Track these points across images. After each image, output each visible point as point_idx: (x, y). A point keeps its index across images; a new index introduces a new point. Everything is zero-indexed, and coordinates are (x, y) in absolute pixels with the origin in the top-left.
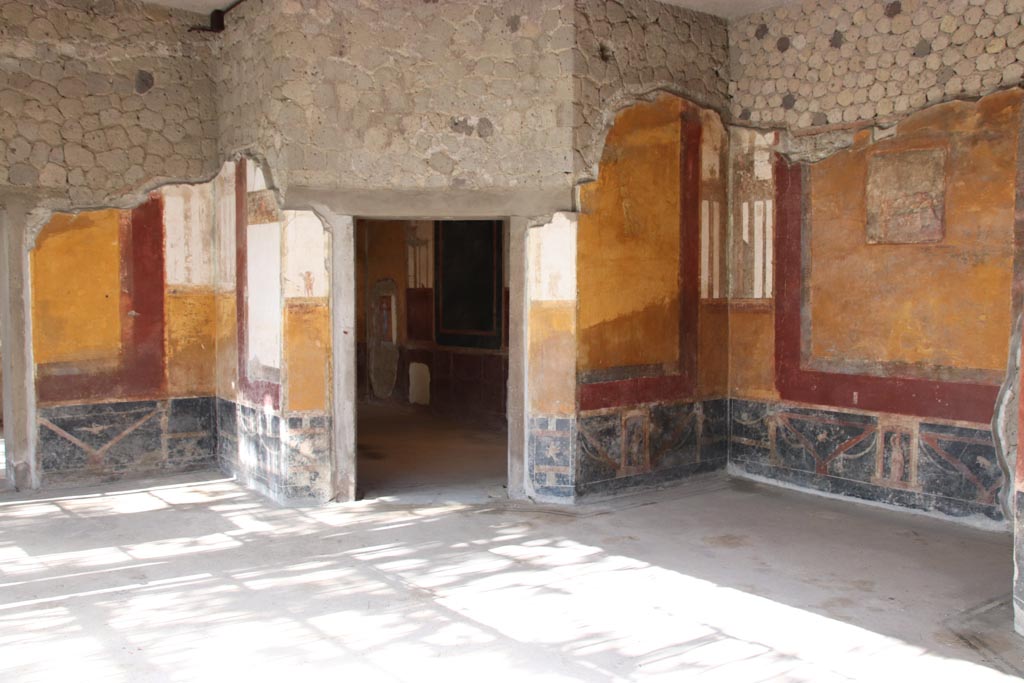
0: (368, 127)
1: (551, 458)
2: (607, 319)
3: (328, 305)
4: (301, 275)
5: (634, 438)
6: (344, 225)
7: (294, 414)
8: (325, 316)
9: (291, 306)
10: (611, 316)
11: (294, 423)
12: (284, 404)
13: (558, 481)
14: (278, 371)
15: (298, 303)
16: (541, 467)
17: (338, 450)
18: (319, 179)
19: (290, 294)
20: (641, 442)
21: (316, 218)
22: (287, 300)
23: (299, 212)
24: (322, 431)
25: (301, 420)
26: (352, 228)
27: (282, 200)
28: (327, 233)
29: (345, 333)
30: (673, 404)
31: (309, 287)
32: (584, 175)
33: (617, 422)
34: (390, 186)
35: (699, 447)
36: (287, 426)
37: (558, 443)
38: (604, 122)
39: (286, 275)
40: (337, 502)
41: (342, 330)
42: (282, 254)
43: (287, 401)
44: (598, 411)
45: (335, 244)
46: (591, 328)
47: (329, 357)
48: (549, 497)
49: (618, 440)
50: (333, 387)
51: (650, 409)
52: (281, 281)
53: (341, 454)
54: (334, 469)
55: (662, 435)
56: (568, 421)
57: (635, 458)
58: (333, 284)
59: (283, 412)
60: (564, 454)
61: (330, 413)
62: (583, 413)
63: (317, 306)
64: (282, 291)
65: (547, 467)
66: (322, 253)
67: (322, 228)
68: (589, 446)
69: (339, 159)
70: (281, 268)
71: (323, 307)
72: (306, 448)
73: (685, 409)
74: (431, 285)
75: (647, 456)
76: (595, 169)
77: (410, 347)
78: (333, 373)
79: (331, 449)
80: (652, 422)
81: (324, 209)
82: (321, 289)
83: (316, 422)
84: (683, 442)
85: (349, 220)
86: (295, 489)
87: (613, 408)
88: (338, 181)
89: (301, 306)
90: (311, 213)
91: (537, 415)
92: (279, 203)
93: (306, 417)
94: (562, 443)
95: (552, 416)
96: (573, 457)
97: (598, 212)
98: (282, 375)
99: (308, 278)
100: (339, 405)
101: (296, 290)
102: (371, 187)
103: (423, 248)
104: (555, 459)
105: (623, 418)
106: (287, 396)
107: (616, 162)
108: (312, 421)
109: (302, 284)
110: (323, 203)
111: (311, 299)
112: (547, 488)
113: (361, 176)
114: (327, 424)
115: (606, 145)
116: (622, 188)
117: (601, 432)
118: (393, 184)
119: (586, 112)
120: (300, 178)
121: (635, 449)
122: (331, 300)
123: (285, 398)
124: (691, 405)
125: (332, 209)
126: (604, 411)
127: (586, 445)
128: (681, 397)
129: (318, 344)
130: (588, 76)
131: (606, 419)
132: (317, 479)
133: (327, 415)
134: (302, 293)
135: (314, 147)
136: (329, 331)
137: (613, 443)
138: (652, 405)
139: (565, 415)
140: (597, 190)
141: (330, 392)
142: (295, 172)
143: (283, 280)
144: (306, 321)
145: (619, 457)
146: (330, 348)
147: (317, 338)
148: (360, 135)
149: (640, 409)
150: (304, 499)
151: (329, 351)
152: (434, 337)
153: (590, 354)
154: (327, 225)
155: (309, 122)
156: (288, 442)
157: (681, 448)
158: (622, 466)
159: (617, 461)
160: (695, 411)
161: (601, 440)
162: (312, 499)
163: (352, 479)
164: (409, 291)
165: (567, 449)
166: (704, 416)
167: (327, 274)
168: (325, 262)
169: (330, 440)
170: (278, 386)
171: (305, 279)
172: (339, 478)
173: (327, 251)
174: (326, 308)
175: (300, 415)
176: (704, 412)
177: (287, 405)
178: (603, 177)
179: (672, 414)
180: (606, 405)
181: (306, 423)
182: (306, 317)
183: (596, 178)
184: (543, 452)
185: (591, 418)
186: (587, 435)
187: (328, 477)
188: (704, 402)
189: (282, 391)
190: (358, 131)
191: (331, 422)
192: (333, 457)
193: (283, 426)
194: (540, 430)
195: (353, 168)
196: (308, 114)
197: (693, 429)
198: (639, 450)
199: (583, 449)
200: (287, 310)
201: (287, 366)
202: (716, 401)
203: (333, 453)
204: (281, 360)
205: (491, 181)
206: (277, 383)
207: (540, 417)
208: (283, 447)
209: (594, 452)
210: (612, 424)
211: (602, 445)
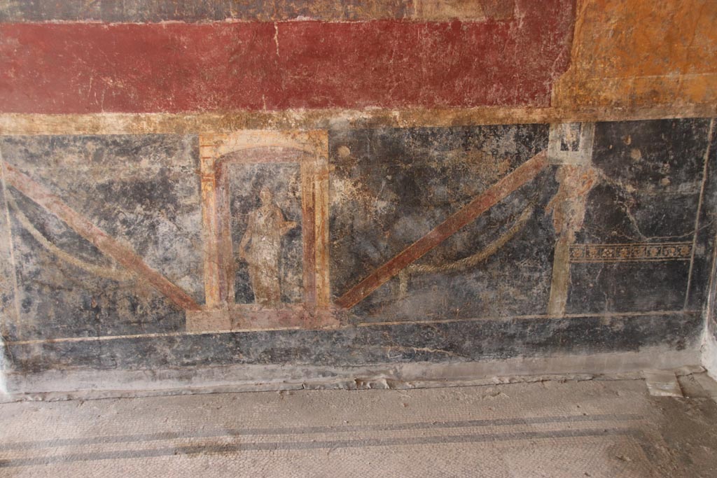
5: (260, 218)
20: (293, 235)
30: (445, 120)
35: (563, 270)
44: (86, 119)
49: (189, 222)
51: (331, 133)
55: (390, 220)
57: (266, 281)
68: (54, 229)
73: (508, 143)
75: (323, 279)
80: (340, 173)
84: (491, 247)
87: (156, 117)
105: (206, 152)
117: (106, 188)
121: (266, 252)
124: (536, 134)
127: (42, 228)
128: (482, 101)
131: (128, 149)
137: (165, 227)
138: (342, 118)
145: (195, 271)
149: (283, 127)
157: (483, 265)
158: (210, 301)
160: (553, 151)
161: (107, 216)
166: (597, 175)
176: (598, 159)
179: (444, 155)
185: (58, 142)
188: (602, 126)
197: (538, 211)
198: (282, 259)
199: (26, 236)
202: (662, 126)
209: (82, 249)
210: (157, 168)
211: (113, 232)
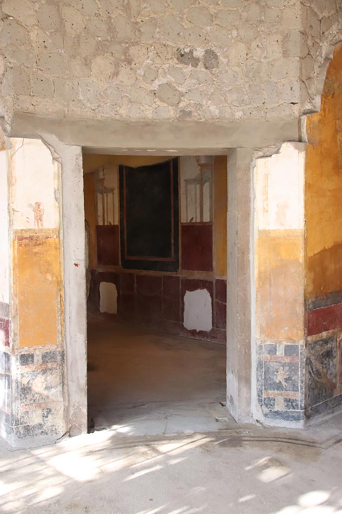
0: (95, 55)
1: (280, 382)
2: (327, 248)
3: (58, 237)
4: (30, 205)
6: (73, 155)
7: (25, 351)
8: (56, 248)
9: (21, 239)
10: (329, 244)
11: (25, 359)
12: (14, 341)
13: (287, 406)
14: (7, 306)
15: (27, 235)
16: (270, 392)
17: (70, 383)
18: (47, 107)
19: (19, 226)
21: (44, 146)
22: (15, 232)
23: (26, 140)
24: (55, 366)
25: (32, 356)
26: (81, 158)
27: (8, 128)
28: (56, 163)
29: (76, 265)
31: (39, 219)
32: (308, 107)
33: (334, 344)
34: (117, 117)
36: (18, 363)
37: (287, 368)
38: (323, 55)
39: (12, 206)
40: (70, 436)
41: (73, 262)
42: (10, 183)
43: (18, 338)
44: (321, 335)
45: (64, 175)
46: (315, 255)
47: (60, 290)
48: (278, 421)
49: (335, 361)
50: (64, 321)
52: (9, 213)
53: (73, 387)
54: (67, 403)
56: (297, 346)
58: (63, 216)
59: (13, 349)
60: (293, 379)
61: (62, 347)
62: (310, 339)
63: (47, 238)
64: (10, 223)
65: (276, 391)
66: (53, 184)
67: (51, 157)
68: (315, 370)
69: (67, 87)
70: (9, 198)
71: (53, 240)
72: (38, 384)
74: (117, 223)
76: (318, 100)
77: (100, 270)
78: (64, 305)
79: (63, 383)
81: (53, 138)
82: (51, 221)
83: (47, 357)
85: (78, 150)
86: (27, 429)
87: (331, 331)
88: (66, 109)
89: (31, 238)
90: (39, 141)
91: (265, 341)
92: (5, 130)
93: (37, 352)
94: (290, 368)
95: (280, 343)
96: (302, 382)
97: (321, 143)
98: (12, 311)
99: (37, 208)
100: (71, 338)
101: (25, 222)
102: (99, 118)
103: (110, 195)
104: (284, 383)
105: (338, 340)
106: (17, 332)
107: (333, 95)
108: (44, 357)
109: (32, 215)
110: (52, 132)
111: (41, 231)
112: (276, 412)
113: (89, 105)
114: (59, 358)
115: (327, 78)
116: (337, 122)
117: (323, 354)
118: (121, 115)
119: (310, 43)
120: (26, 104)
122: (61, 232)
123: (15, 335)
125: (61, 138)
126: (325, 334)
127: (312, 370)
129: (49, 277)
130: (313, 6)
131: (326, 342)
132: (50, 416)
133: (59, 349)
134: (32, 225)
135: (39, 72)
136: (60, 263)
137: (331, 364)
139: (294, 342)
140: (320, 122)
141: (62, 326)
142: (22, 98)
143: (11, 211)
144: (36, 253)
145: (335, 377)
146: (61, 281)
147: (47, 271)
148: (87, 63)
150: (36, 438)
151: (60, 284)
152: (120, 263)
153: (314, 281)
154: (56, 155)
155: (34, 45)
156: (19, 380)
158: (338, 385)
159: (334, 381)
161: (323, 363)
162: (46, 436)
163: (85, 410)
164: (98, 227)
165: (296, 374)
167: (57, 204)
168: (55, 192)
169: (63, 375)
170: (7, 322)
171: (34, 211)
172: (71, 411)
173: (56, 181)
174: (57, 240)
175: (31, 351)
177: (18, 342)
178: (324, 110)
180: (326, 329)
181: (38, 358)
182: (37, 249)
183: (319, 110)
184: (272, 377)
185: (316, 343)
186: (313, 358)
187: (61, 412)
189: (12, 327)
190: (85, 59)
191: (63, 355)
192: (65, 391)
193: (14, 363)
194: (268, 356)
195: (81, 98)
196: (33, 36)
199: (310, 373)
200: (16, 242)
201: (17, 301)
203: (65, 386)
204: (10, 294)
205: (217, 112)
206: (6, 318)
207: (268, 343)
208: (14, 385)
209: (318, 375)
210: (330, 346)
211: (323, 368)
